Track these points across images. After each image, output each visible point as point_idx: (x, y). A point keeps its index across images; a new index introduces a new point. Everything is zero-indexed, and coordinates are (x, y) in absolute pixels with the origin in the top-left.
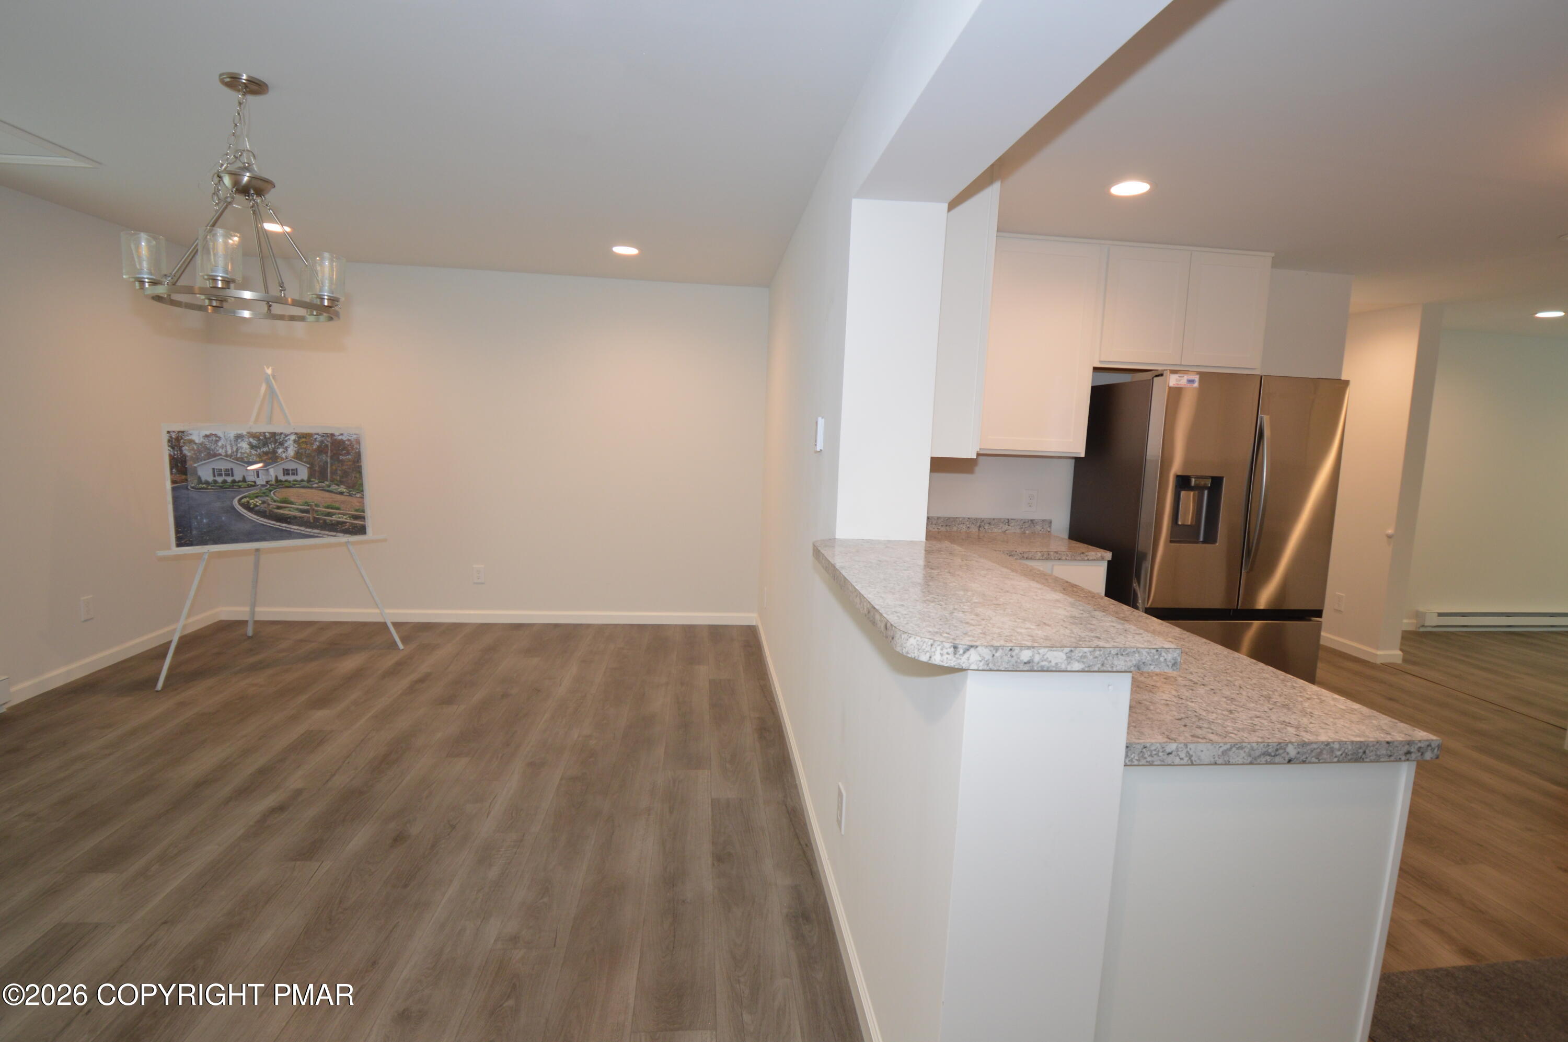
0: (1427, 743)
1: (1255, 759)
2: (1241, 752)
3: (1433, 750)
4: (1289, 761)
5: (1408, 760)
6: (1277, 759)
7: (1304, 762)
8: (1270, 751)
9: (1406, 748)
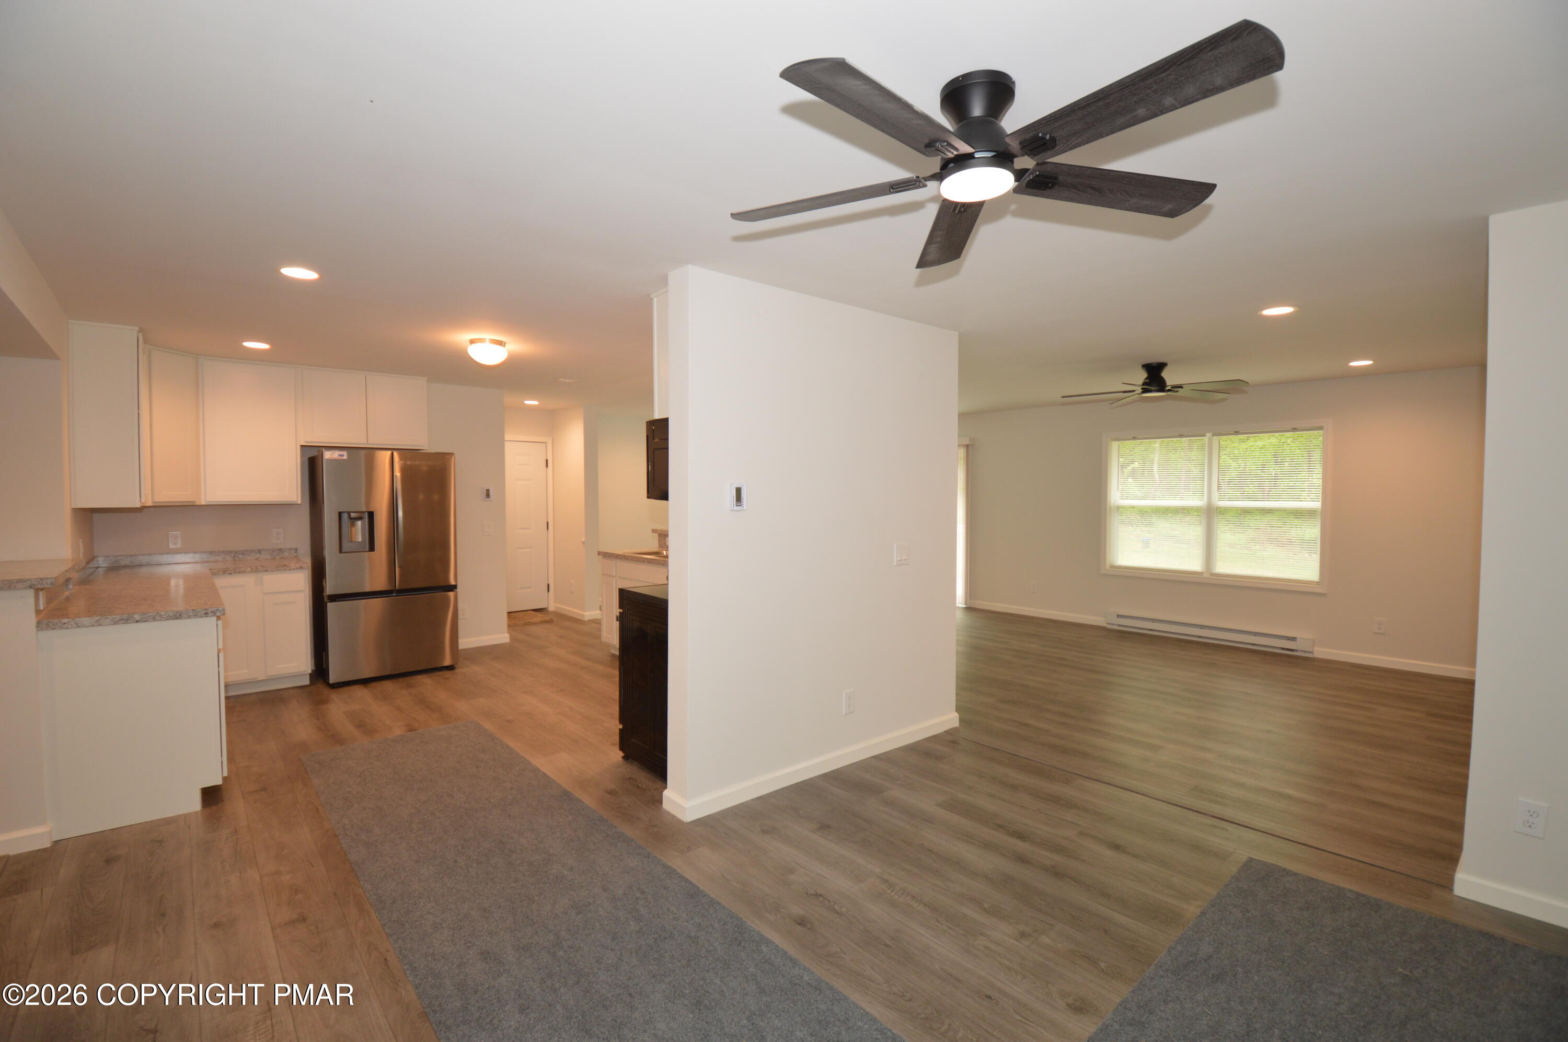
0: (216, 609)
1: (117, 622)
2: (108, 620)
3: (220, 611)
4: (137, 622)
5: (207, 616)
6: (129, 621)
7: (146, 621)
8: (124, 618)
9: (204, 612)
